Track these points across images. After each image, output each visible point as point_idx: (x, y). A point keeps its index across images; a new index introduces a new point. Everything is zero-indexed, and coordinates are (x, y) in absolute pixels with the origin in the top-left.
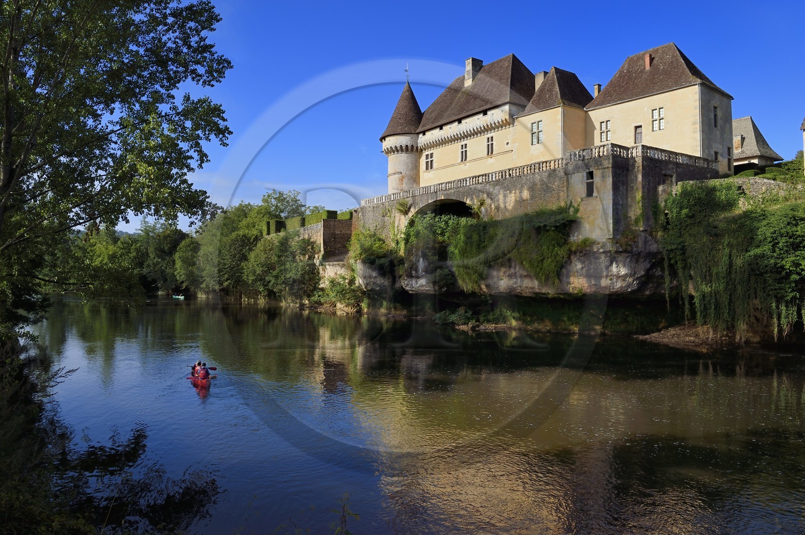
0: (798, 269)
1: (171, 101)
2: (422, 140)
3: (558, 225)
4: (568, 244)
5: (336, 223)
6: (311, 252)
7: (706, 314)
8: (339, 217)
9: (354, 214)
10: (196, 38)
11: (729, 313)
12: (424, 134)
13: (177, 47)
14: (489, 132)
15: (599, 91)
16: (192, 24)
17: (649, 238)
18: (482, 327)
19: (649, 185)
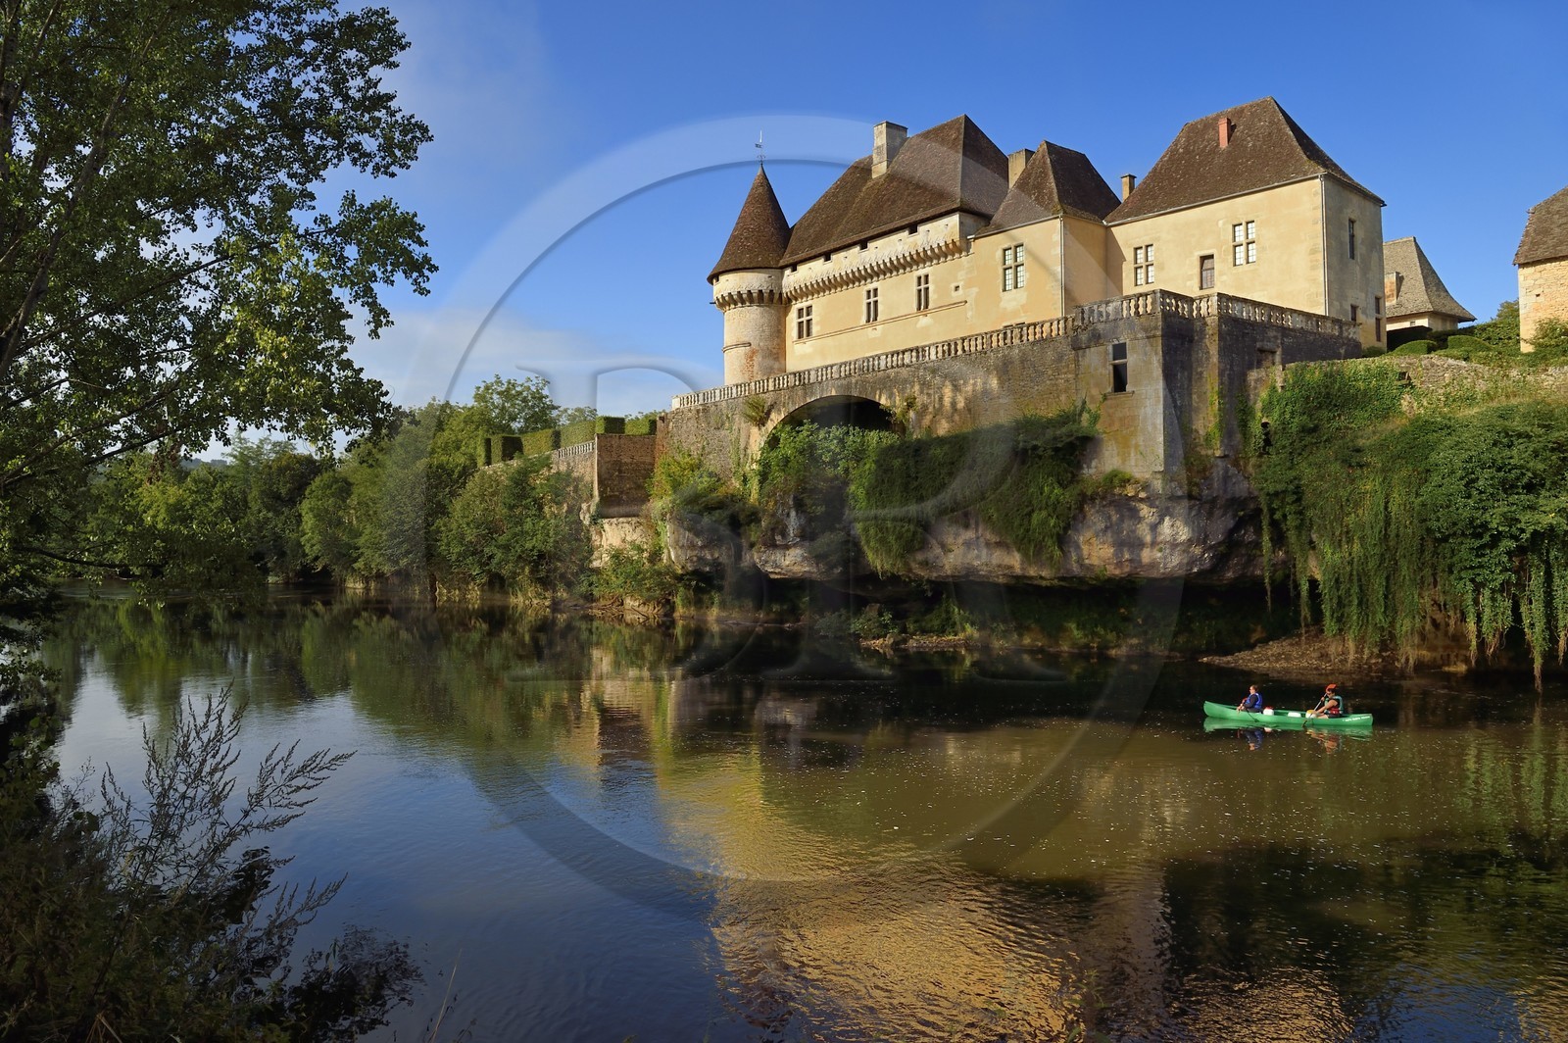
0: (1514, 529)
1: (309, 203)
2: (791, 280)
3: (1059, 445)
4: (1078, 482)
5: (622, 441)
6: (573, 498)
7: (1342, 615)
8: (629, 430)
9: (659, 424)
10: (359, 82)
11: (1385, 612)
12: (794, 269)
13: (323, 98)
14: (921, 265)
15: (1131, 188)
16: (352, 54)
17: (1233, 470)
18: (912, 644)
19: (1231, 369)
